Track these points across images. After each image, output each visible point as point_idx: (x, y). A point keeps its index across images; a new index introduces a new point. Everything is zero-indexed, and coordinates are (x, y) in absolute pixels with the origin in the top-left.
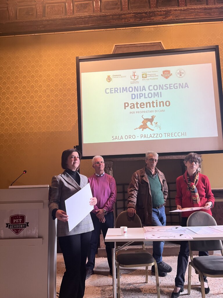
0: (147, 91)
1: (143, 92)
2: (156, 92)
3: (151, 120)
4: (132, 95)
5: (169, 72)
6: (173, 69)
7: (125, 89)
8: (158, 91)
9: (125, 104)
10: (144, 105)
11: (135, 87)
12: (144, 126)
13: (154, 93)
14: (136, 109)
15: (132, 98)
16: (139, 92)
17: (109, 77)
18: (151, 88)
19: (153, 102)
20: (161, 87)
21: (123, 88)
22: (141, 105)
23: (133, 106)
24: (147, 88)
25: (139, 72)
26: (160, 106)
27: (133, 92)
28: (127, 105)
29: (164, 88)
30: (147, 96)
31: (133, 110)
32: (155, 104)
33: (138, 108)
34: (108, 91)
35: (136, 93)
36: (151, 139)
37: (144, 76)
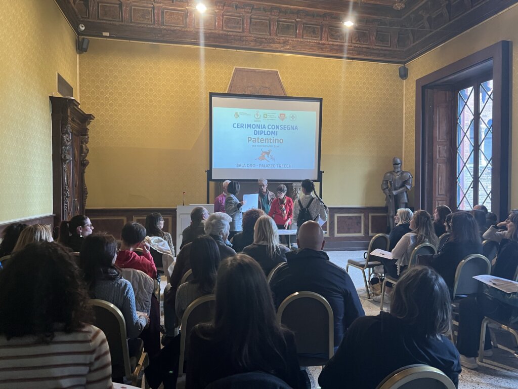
0: (266, 130)
1: (264, 130)
2: (273, 131)
3: (268, 153)
4: (255, 131)
5: (284, 115)
6: (288, 113)
7: (249, 126)
8: (275, 130)
9: (249, 138)
10: (263, 140)
11: (257, 125)
12: (263, 158)
14: (257, 144)
15: (255, 134)
16: (260, 130)
17: (237, 113)
18: (270, 127)
19: (270, 139)
20: (277, 127)
21: (248, 124)
22: (261, 140)
23: (255, 141)
24: (266, 127)
25: (262, 112)
26: (276, 142)
27: (256, 129)
29: (280, 128)
30: (266, 133)
31: (254, 144)
32: (272, 141)
33: (258, 142)
34: (236, 126)
35: (258, 130)
36: (267, 168)
37: (265, 116)
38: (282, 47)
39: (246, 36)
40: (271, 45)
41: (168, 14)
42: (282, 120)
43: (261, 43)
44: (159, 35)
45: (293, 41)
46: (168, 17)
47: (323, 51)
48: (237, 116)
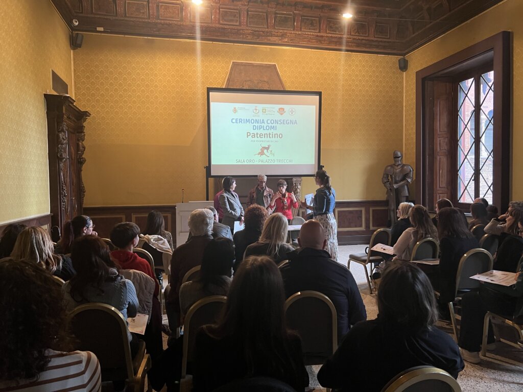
0: (265, 125)
1: (263, 125)
2: (272, 125)
3: (267, 148)
4: (254, 126)
5: (283, 109)
6: (287, 107)
7: (248, 121)
8: (274, 124)
9: (248, 133)
10: (262, 135)
11: (256, 120)
12: (262, 153)
13: (271, 126)
14: (256, 139)
15: (253, 129)
16: (259, 125)
17: (235, 108)
18: (269, 122)
19: (270, 134)
20: (276, 122)
21: (246, 120)
22: (260, 136)
23: (254, 136)
24: (266, 122)
25: (260, 107)
26: (275, 137)
27: (254, 124)
28: (249, 134)
29: (279, 122)
30: (265, 128)
31: (254, 139)
32: (271, 136)
33: (258, 137)
34: (234, 121)
35: (256, 125)
36: (266, 163)
37: (264, 111)
38: (280, 40)
39: (242, 30)
40: (269, 38)
41: (163, 7)
42: (282, 114)
43: (259, 36)
44: (154, 30)
45: (291, 33)
46: (163, 11)
47: (322, 43)
48: (235, 110)
